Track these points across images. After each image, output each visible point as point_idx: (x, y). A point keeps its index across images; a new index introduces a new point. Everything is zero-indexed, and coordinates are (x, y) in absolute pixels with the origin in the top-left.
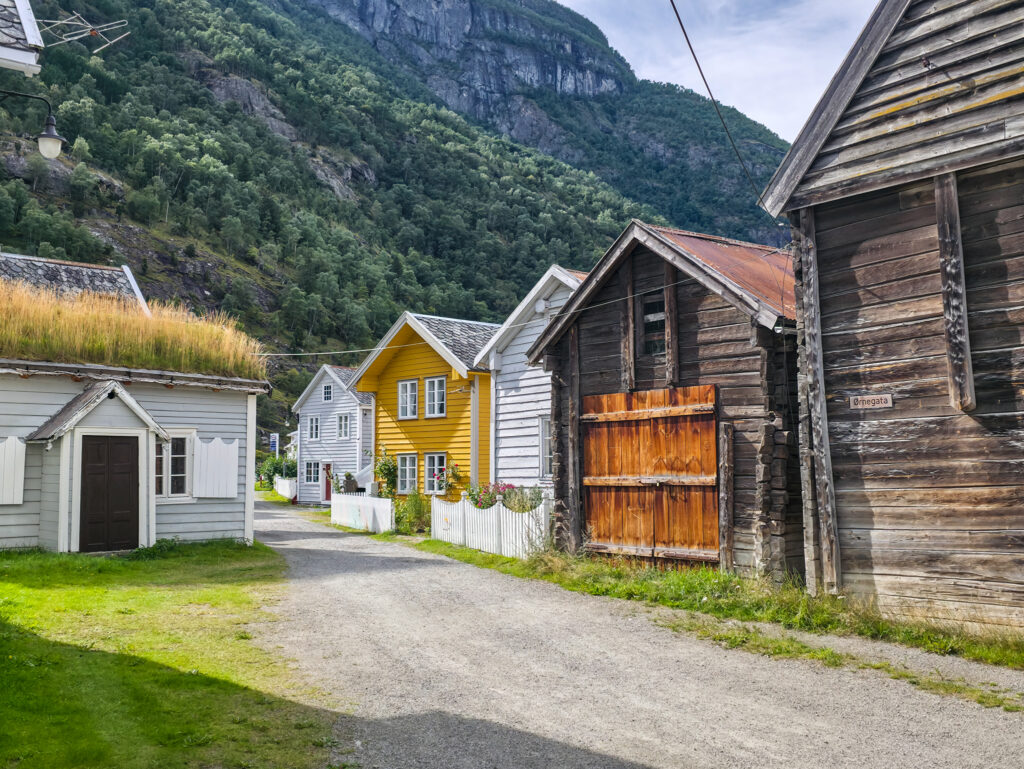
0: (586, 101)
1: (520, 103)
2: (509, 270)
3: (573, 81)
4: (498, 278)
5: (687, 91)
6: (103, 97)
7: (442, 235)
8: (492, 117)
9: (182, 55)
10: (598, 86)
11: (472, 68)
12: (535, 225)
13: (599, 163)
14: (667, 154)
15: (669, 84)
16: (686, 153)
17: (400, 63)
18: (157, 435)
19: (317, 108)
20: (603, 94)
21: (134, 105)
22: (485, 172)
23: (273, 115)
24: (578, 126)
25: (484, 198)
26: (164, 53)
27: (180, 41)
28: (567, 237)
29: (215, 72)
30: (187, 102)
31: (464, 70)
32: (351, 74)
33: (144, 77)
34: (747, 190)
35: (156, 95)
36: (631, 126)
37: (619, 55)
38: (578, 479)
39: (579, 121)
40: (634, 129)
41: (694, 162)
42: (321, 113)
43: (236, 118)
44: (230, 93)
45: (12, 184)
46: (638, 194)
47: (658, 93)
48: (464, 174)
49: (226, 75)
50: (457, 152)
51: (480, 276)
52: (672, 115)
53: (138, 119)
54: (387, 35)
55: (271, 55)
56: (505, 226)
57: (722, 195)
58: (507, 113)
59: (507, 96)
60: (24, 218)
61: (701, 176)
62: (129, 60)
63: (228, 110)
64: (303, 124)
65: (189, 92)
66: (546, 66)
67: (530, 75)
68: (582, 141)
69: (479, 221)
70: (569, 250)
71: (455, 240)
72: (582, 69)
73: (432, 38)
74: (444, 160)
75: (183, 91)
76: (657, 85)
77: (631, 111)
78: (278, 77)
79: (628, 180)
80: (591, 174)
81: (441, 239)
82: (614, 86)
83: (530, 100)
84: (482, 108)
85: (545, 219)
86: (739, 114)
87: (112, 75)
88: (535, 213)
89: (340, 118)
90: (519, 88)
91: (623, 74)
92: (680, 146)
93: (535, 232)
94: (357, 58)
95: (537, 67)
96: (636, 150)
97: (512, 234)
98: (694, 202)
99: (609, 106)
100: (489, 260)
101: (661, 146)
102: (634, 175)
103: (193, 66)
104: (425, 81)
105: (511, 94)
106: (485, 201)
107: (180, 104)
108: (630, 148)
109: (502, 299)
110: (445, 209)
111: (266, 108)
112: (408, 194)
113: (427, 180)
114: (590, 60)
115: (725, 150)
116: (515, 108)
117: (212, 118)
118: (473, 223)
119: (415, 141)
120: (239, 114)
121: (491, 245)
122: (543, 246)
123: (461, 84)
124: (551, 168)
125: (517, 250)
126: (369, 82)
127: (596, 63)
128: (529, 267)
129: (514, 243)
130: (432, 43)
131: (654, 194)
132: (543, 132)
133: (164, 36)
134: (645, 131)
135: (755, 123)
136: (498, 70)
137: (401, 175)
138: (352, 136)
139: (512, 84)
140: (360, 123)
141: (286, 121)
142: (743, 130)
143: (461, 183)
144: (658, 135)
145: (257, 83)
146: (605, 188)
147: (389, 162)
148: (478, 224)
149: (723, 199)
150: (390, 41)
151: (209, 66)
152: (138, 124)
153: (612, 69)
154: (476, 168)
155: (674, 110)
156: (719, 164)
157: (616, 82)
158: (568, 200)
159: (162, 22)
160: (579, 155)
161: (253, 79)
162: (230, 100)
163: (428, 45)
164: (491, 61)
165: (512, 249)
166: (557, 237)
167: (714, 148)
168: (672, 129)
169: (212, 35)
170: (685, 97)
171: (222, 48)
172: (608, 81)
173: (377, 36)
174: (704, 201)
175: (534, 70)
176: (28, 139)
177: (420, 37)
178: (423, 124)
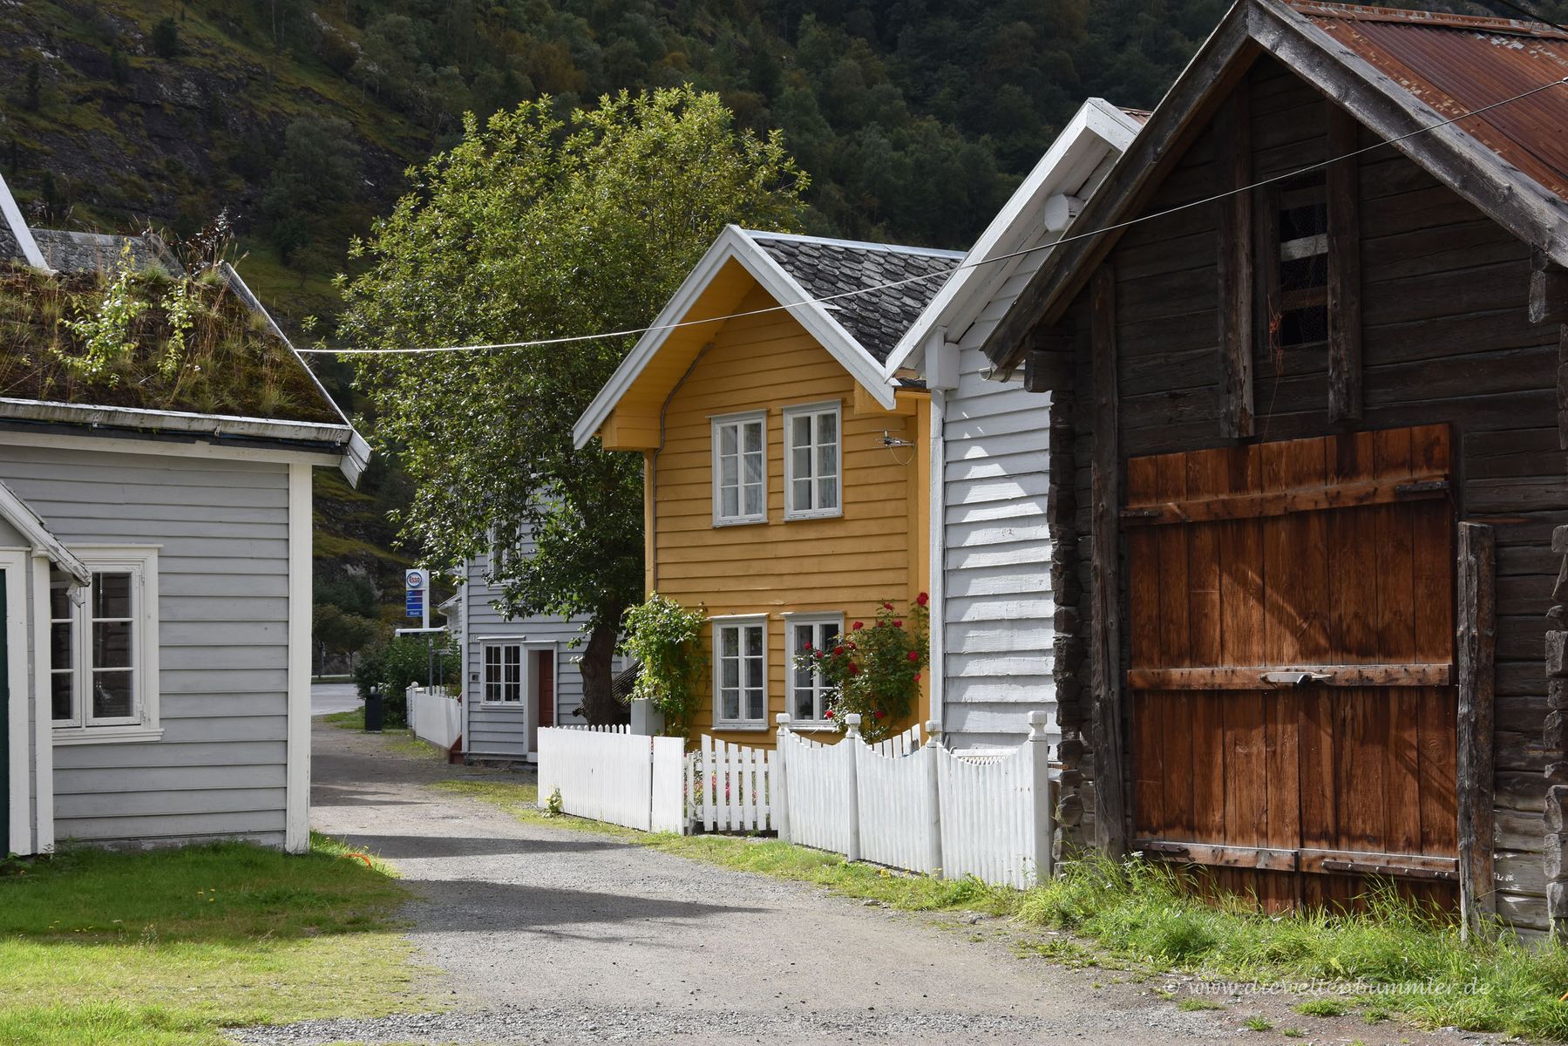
18: (53, 567)
38: (1115, 672)
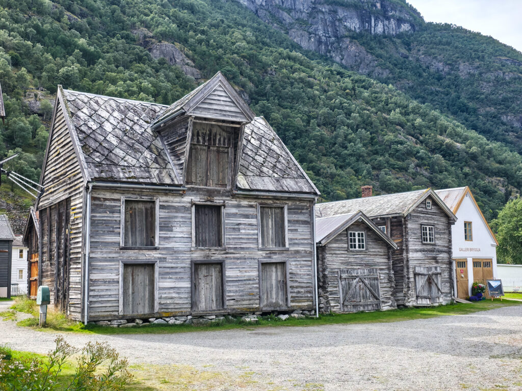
0: (391, 39)
1: (348, 42)
2: (330, 151)
3: (382, 26)
4: (323, 155)
5: (458, 28)
6: (86, 62)
7: (288, 131)
8: (330, 52)
9: (135, 32)
10: (399, 28)
11: (317, 23)
12: (348, 121)
13: (399, 77)
14: (445, 69)
15: (446, 24)
16: (458, 68)
17: (272, 23)
19: (213, 58)
20: (402, 33)
21: (103, 66)
22: (317, 90)
23: (187, 64)
24: (385, 55)
25: (316, 106)
26: (125, 32)
27: (134, 24)
28: (369, 128)
29: (154, 40)
30: (135, 60)
31: (311, 24)
32: (237, 34)
33: (111, 48)
34: (500, 90)
35: (117, 58)
36: (420, 53)
37: (413, 7)
39: (387, 51)
40: (423, 54)
41: (463, 73)
42: (216, 61)
43: (164, 68)
44: (162, 52)
45: (32, 117)
46: (426, 96)
47: (439, 30)
48: (303, 92)
49: (160, 42)
50: (300, 78)
51: (311, 155)
52: (448, 44)
53: (105, 74)
54: (264, 6)
55: (188, 27)
56: (329, 123)
57: (483, 94)
58: (340, 50)
59: (339, 38)
60: (37, 136)
61: (468, 82)
62: (104, 38)
63: (159, 63)
64: (205, 68)
65: (137, 54)
66: (364, 18)
67: (354, 25)
68: (388, 64)
69: (312, 121)
70: (370, 136)
71: (296, 133)
72: (388, 19)
73: (292, 6)
74: (292, 84)
75: (133, 54)
76: (437, 25)
77: (421, 43)
78: (191, 40)
79: (419, 87)
80: (390, 86)
81: (287, 133)
82: (410, 28)
83: (354, 40)
84: (323, 47)
85: (355, 117)
86: (494, 40)
87: (92, 49)
88: (348, 114)
89: (227, 63)
90: (347, 34)
91: (415, 19)
92: (454, 63)
93: (348, 126)
94: (245, 22)
95: (358, 19)
96: (424, 67)
97: (333, 128)
98: (463, 99)
99: (407, 41)
100: (317, 145)
101: (441, 64)
102: (423, 84)
103: (141, 38)
104: (287, 33)
105: (342, 37)
106: (317, 108)
107: (131, 62)
108: (420, 67)
109: (324, 169)
110: (291, 114)
111: (183, 60)
112: (268, 107)
113: (281, 97)
114: (393, 12)
115: (484, 65)
116: (344, 46)
117: (149, 70)
118: (308, 122)
119: (274, 73)
120: (166, 65)
121: (319, 136)
122: (353, 135)
123: (310, 34)
124: (364, 84)
125: (336, 137)
126: (249, 38)
127: (397, 14)
128: (343, 148)
129: (335, 133)
130: (292, 9)
131: (436, 95)
132: (362, 60)
133: (125, 21)
134: (430, 55)
135: (505, 45)
136: (333, 23)
137: (265, 95)
138: (234, 74)
139: (342, 31)
140: (239, 65)
141: (195, 67)
142: (497, 51)
143: (302, 98)
144: (439, 57)
145: (178, 45)
146: (399, 94)
147: (257, 87)
148: (311, 123)
149: (483, 96)
150: (265, 10)
151: (151, 37)
152: (105, 77)
153: (408, 17)
154: (312, 88)
155: (449, 40)
156: (480, 74)
157: (410, 25)
158: (371, 104)
159: (124, 13)
160: (386, 74)
161: (175, 43)
162: (162, 57)
163: (289, 11)
164: (328, 18)
165: (333, 137)
166: (362, 128)
167: (477, 64)
168: (448, 53)
169: (152, 19)
170: (457, 31)
171: (157, 26)
172: (405, 25)
173: (258, 7)
174: (470, 98)
175: (356, 21)
176: (42, 90)
177: (284, 6)
178: (280, 63)
